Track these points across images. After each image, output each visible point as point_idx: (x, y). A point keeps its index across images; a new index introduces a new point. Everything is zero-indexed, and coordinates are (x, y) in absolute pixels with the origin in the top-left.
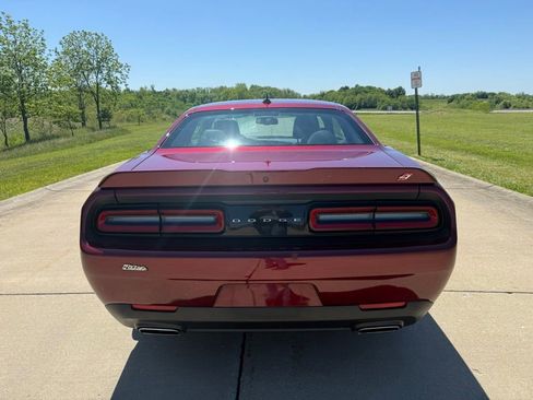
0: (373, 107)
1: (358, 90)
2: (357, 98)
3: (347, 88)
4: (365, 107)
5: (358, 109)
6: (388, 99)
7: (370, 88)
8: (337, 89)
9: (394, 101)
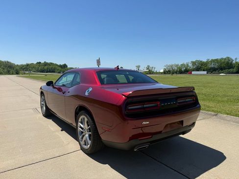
0: (53, 72)
1: (46, 64)
2: (46, 67)
3: (40, 63)
4: (50, 72)
5: (47, 72)
6: (60, 68)
7: (51, 63)
8: (35, 63)
9: (63, 70)
